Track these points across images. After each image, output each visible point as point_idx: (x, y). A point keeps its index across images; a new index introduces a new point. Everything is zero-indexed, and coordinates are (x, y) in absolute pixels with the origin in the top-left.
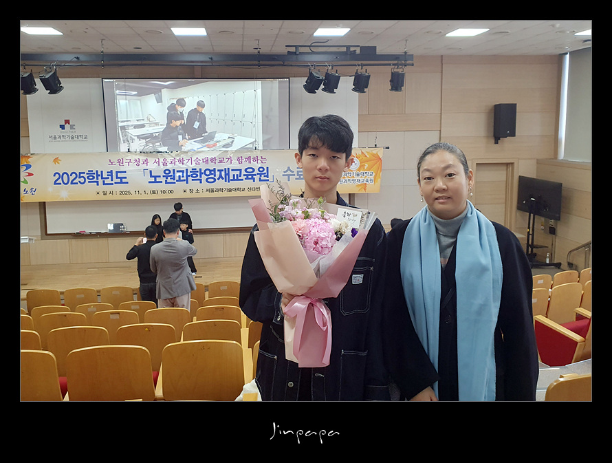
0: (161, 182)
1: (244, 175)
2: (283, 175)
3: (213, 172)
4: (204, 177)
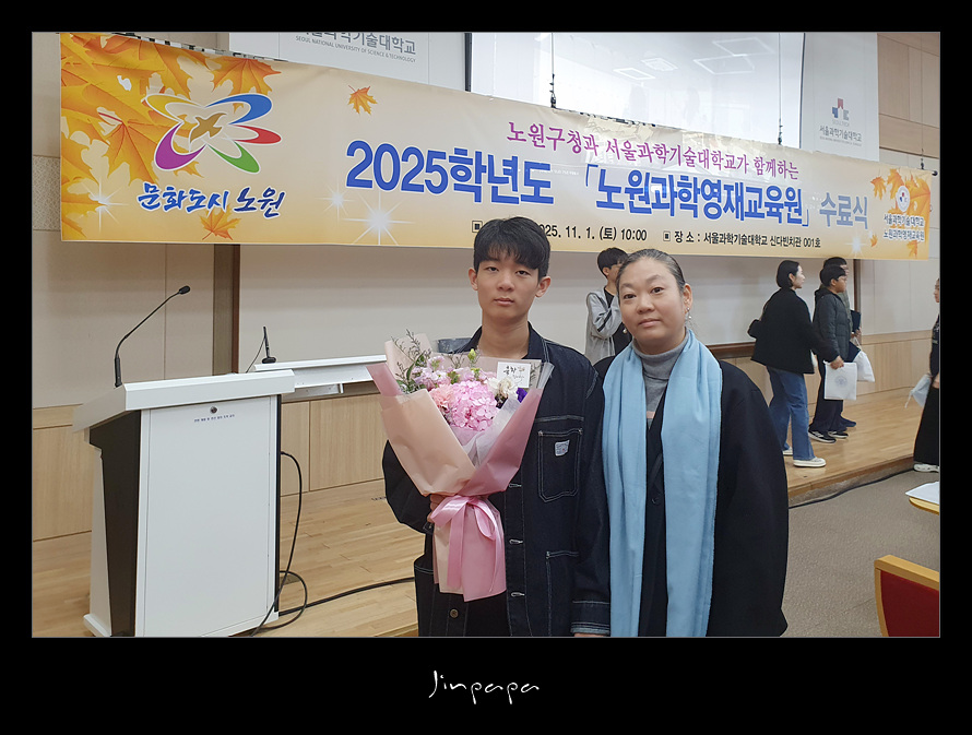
0: (621, 206)
1: (767, 204)
2: (822, 212)
3: (716, 190)
4: (702, 202)
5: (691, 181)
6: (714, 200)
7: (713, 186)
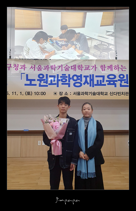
0: (35, 85)
1: (107, 81)
3: (79, 78)
4: (72, 82)
5: (67, 75)
6: (79, 81)
7: (77, 76)
